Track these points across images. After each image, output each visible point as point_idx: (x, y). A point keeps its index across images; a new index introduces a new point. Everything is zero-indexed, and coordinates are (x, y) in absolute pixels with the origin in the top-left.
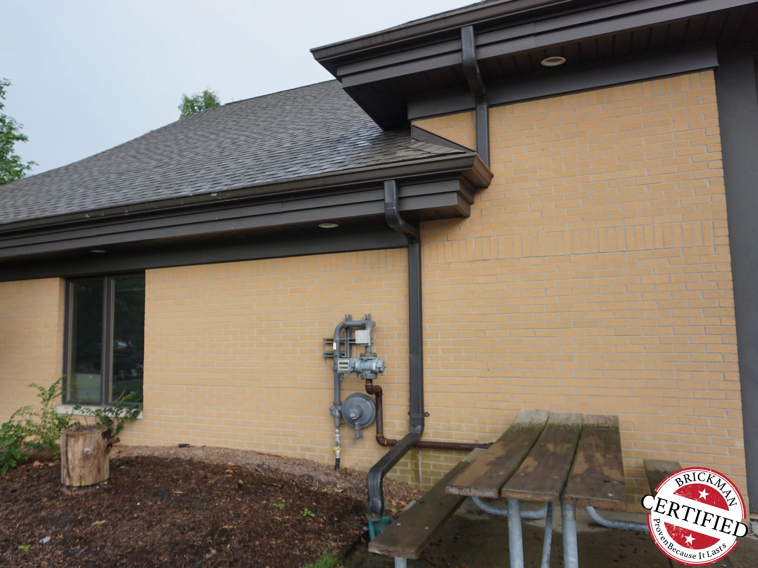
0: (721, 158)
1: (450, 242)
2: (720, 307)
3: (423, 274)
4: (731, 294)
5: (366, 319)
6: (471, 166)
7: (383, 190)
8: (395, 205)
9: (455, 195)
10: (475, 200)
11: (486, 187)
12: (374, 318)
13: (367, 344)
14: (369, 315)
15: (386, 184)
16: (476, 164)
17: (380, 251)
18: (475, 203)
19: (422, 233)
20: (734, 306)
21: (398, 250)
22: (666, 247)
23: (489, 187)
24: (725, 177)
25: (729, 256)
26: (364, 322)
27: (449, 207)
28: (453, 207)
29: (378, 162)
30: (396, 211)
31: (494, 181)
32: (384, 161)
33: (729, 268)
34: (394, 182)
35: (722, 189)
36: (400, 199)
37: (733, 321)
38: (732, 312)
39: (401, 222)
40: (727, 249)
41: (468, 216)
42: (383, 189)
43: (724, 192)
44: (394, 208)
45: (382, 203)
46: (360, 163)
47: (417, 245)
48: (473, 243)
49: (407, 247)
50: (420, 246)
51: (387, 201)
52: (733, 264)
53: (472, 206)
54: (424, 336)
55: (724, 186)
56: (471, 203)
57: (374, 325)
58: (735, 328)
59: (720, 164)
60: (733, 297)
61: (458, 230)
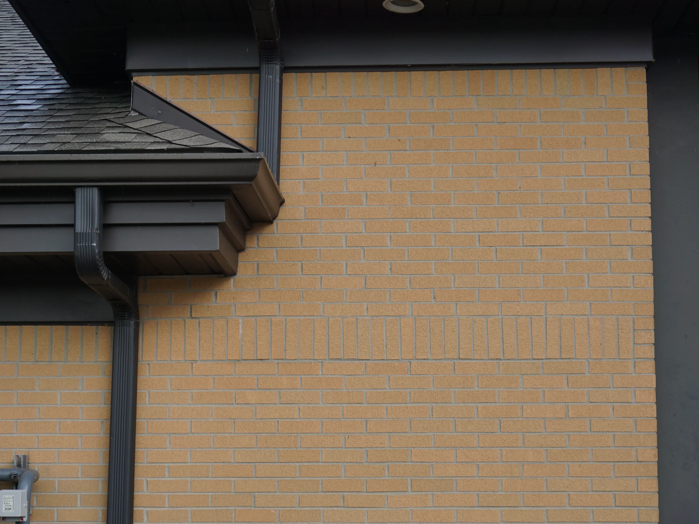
0: (650, 215)
1: (197, 320)
2: (638, 461)
3: (141, 378)
4: (653, 441)
5: (19, 465)
6: (252, 178)
7: (72, 205)
8: (96, 238)
9: (216, 231)
10: (248, 244)
11: (271, 222)
12: (35, 465)
13: (22, 518)
14: (25, 457)
15: (79, 194)
16: (260, 174)
17: (54, 327)
18: (246, 250)
19: (142, 299)
20: (657, 459)
21: (93, 329)
22: (563, 357)
23: (275, 222)
24: (654, 246)
25: (654, 376)
26: (15, 472)
27: (200, 254)
28: (210, 254)
29: (64, 148)
30: (97, 251)
31: (284, 213)
32: (77, 147)
33: (653, 398)
34: (96, 192)
35: (648, 266)
36: (106, 227)
37: (653, 485)
38: (654, 469)
39: (105, 274)
40: (651, 365)
41: (234, 274)
42: (73, 202)
43: (651, 271)
44: (95, 244)
45: (69, 232)
46: (25, 144)
47: (132, 323)
48: (240, 327)
49: (111, 323)
50: (137, 325)
51: (79, 228)
52: (658, 390)
53: (241, 256)
54: (136, 501)
55: (652, 262)
56: (240, 249)
57: (35, 478)
58: (657, 495)
59: (648, 224)
60: (656, 445)
61: (214, 299)
